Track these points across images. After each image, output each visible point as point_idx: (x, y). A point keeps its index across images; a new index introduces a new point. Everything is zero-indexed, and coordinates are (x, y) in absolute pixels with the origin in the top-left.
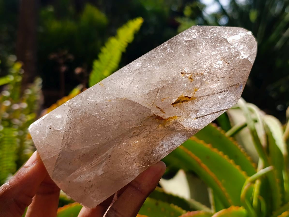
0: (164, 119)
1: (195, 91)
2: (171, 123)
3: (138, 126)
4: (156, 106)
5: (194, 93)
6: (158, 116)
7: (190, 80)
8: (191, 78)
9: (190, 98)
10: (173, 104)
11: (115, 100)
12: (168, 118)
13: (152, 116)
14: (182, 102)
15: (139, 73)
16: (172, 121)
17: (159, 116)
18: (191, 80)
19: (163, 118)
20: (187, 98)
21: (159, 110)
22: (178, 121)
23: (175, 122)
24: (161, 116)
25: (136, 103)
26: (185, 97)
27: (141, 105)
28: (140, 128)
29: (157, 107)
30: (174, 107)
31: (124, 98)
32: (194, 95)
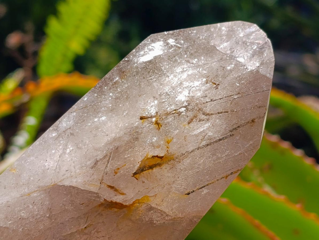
0: (126, 206)
1: (168, 143)
2: (141, 211)
3: (80, 228)
4: (106, 185)
5: (168, 147)
6: (112, 202)
7: (157, 126)
8: (157, 123)
9: (163, 157)
10: (135, 174)
11: (38, 192)
12: (134, 203)
13: (102, 204)
14: (151, 167)
15: (72, 134)
16: (143, 207)
17: (114, 201)
18: (159, 126)
19: (122, 204)
20: (157, 158)
21: (112, 191)
22: (153, 205)
23: (151, 208)
24: (118, 201)
25: (74, 188)
26: (153, 157)
27: (81, 190)
28: (86, 231)
29: (108, 185)
30: (137, 179)
31: (52, 184)
32: (168, 151)
